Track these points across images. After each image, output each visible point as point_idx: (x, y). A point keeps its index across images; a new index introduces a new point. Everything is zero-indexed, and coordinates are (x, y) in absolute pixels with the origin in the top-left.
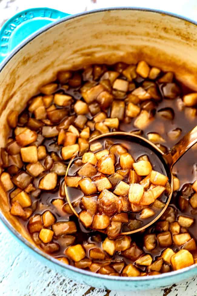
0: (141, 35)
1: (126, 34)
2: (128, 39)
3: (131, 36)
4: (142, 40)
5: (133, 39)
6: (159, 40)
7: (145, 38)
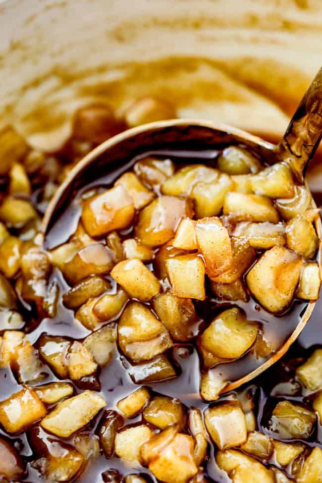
0: (235, 24)
1: (197, 25)
2: (203, 39)
3: (208, 32)
4: (239, 40)
5: (213, 40)
6: (283, 36)
7: (246, 34)
